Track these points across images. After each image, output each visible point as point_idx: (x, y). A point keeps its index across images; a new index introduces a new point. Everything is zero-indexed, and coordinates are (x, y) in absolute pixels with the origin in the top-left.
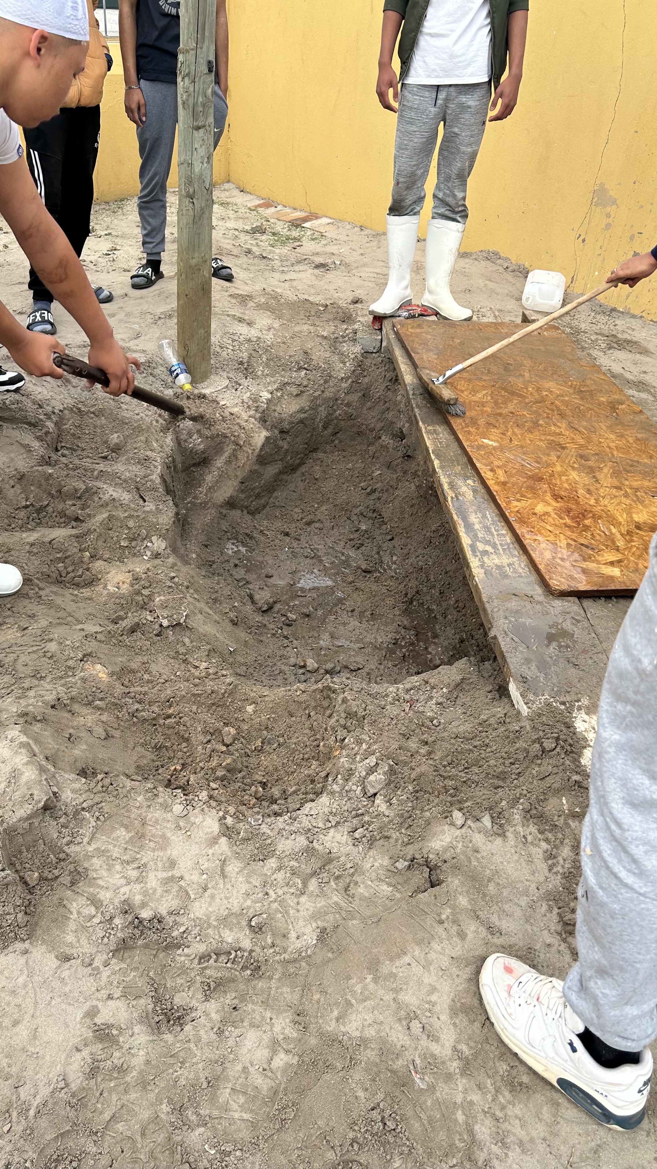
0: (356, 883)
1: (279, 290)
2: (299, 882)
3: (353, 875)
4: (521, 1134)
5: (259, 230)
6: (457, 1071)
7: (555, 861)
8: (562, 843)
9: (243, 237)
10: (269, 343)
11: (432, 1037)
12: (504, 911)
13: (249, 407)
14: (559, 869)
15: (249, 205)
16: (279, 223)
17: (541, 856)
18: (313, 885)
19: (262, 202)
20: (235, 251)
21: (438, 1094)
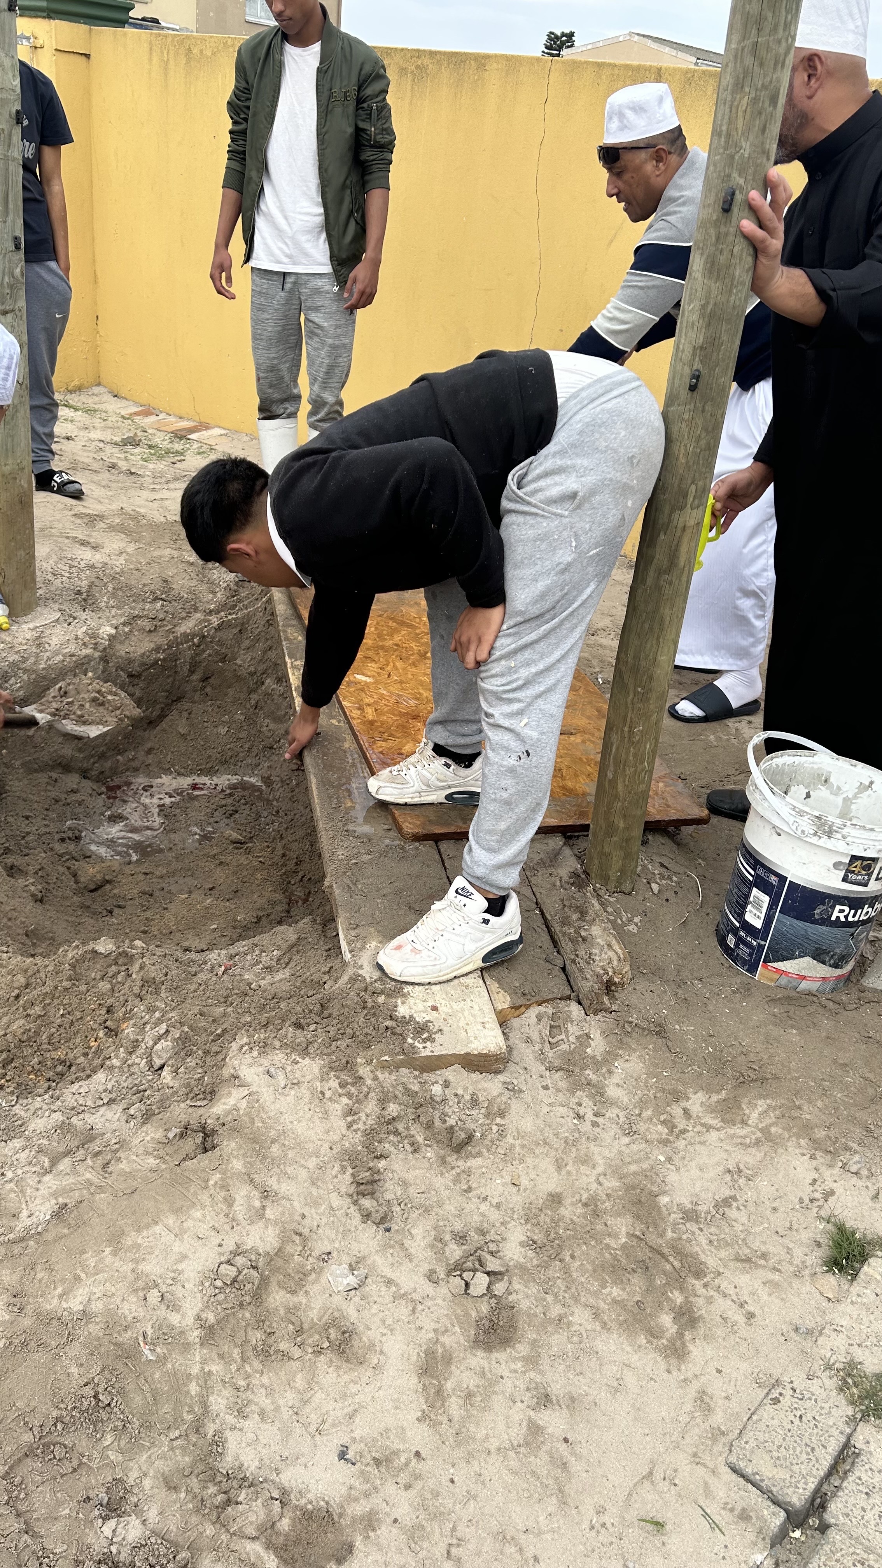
0: (119, 1159)
1: (142, 511)
2: (46, 1160)
3: (117, 1151)
4: (265, 1402)
5: (132, 442)
6: (197, 1340)
7: (356, 1117)
8: (366, 1097)
9: (109, 449)
10: (118, 570)
11: (174, 1307)
12: (286, 1173)
13: (84, 644)
14: (360, 1126)
15: (123, 413)
16: (159, 434)
17: (340, 1113)
18: (65, 1164)
19: (140, 409)
20: (95, 466)
21: (169, 1366)
